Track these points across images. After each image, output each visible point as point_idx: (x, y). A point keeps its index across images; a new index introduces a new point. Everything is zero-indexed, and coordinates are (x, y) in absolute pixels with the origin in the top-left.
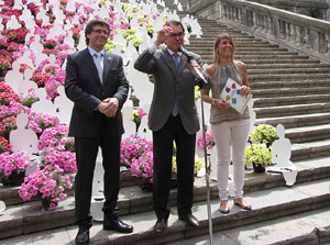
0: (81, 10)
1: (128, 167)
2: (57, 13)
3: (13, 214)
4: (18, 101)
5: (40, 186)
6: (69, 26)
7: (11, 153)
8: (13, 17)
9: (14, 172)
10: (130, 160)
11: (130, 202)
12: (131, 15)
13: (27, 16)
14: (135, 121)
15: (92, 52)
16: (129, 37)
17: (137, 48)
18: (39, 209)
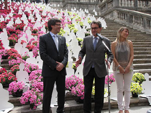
0: (49, 15)
1: (70, 91)
2: (38, 16)
3: (17, 110)
4: (20, 57)
5: (29, 98)
6: (44, 22)
7: (17, 81)
8: (18, 18)
9: (18, 91)
10: (71, 87)
11: (71, 108)
12: (72, 17)
13: (24, 18)
14: (74, 68)
15: (52, 35)
16: (72, 28)
17: (75, 34)
18: (28, 109)
